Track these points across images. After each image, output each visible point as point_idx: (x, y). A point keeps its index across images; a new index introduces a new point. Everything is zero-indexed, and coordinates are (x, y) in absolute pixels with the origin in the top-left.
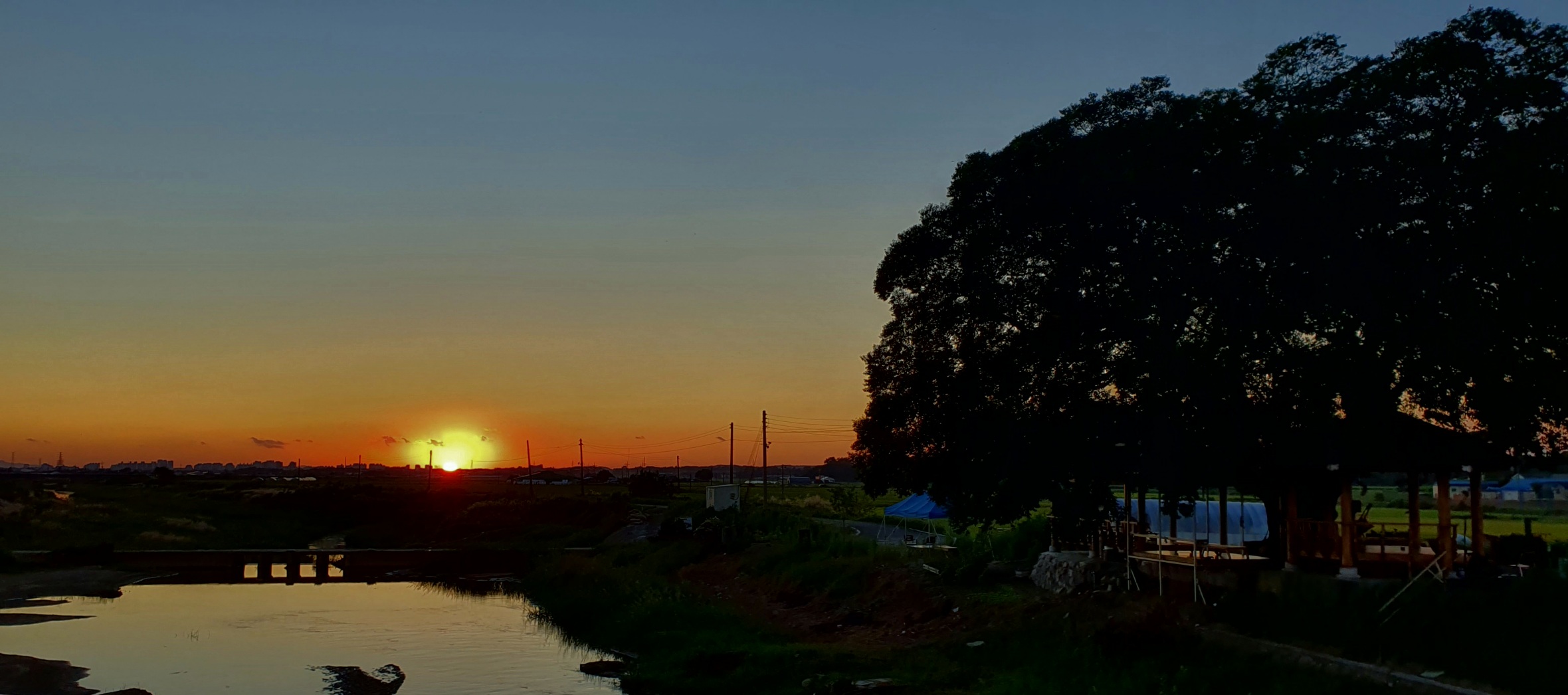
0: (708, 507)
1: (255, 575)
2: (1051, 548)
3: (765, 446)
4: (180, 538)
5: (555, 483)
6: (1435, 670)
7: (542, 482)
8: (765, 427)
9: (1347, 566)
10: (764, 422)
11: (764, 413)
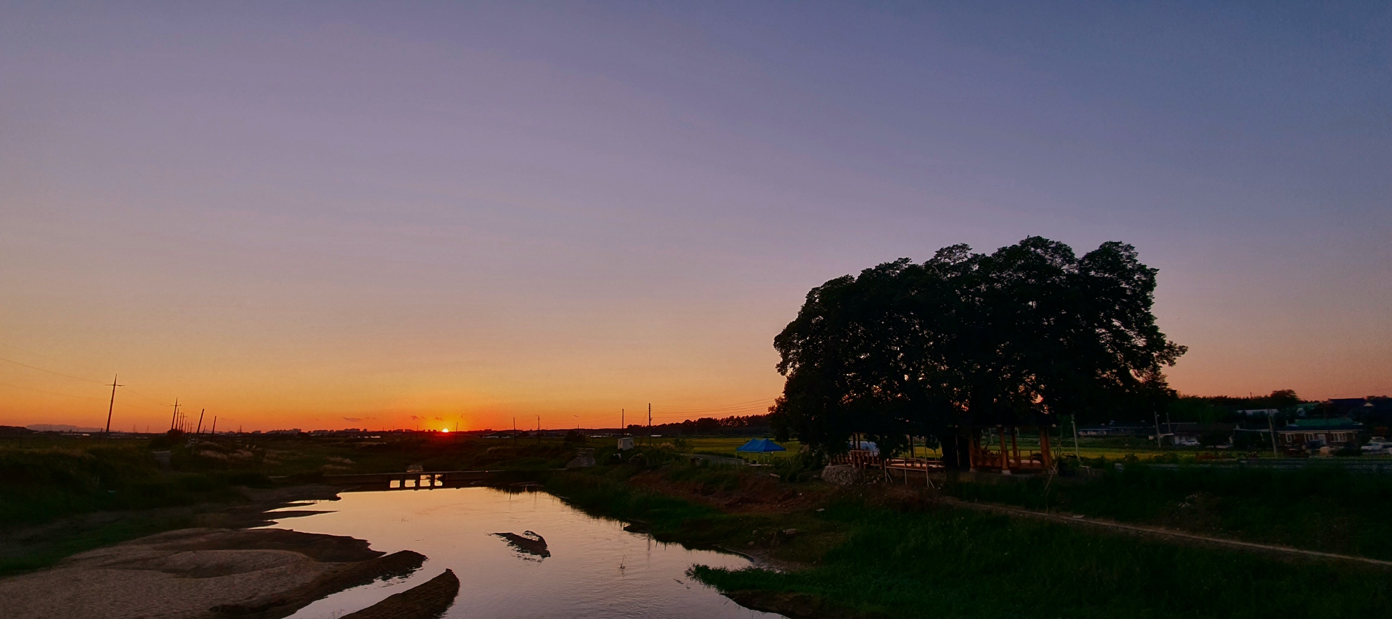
0: (619, 448)
1: (399, 486)
2: (830, 464)
3: (650, 420)
4: (344, 468)
5: (504, 437)
6: (1081, 514)
7: (497, 437)
8: (650, 411)
9: (1006, 469)
10: (650, 408)
11: (650, 404)
